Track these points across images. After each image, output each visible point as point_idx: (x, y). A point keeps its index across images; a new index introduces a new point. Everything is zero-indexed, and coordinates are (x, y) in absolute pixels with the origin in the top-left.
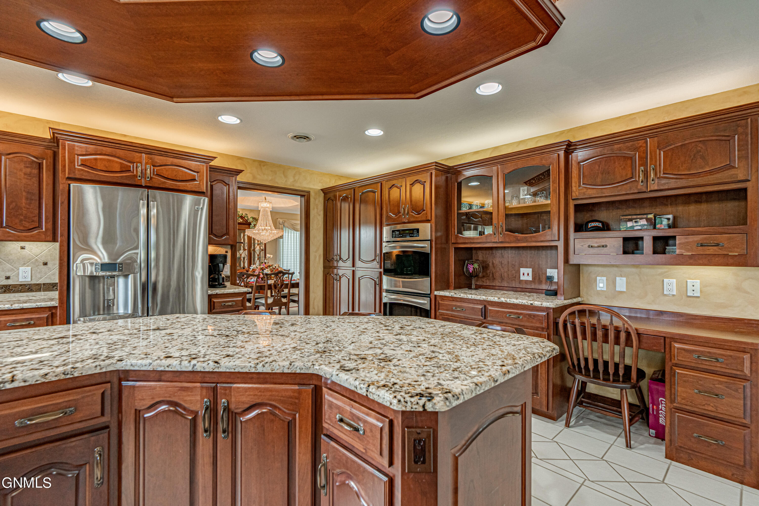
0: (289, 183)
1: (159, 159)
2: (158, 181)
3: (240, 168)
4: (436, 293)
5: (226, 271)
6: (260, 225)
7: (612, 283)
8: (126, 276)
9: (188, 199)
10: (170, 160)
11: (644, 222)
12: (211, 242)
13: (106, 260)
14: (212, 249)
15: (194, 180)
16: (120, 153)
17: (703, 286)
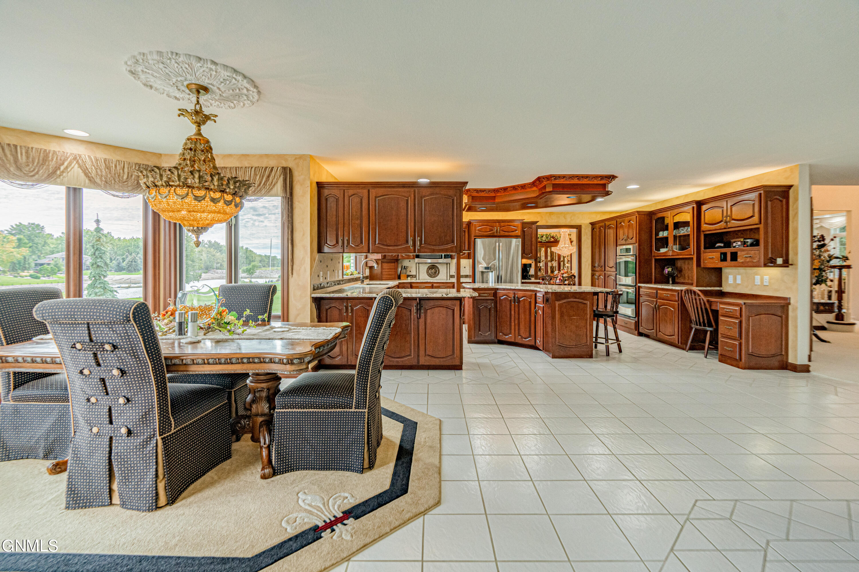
0: (568, 222)
1: (502, 224)
2: (502, 233)
3: (537, 220)
4: (639, 285)
5: (532, 272)
6: (561, 245)
7: (735, 279)
8: (492, 272)
9: (514, 240)
10: (507, 224)
11: (739, 243)
12: (523, 258)
13: (486, 266)
14: (525, 261)
15: (516, 231)
16: (489, 224)
17: (770, 279)
